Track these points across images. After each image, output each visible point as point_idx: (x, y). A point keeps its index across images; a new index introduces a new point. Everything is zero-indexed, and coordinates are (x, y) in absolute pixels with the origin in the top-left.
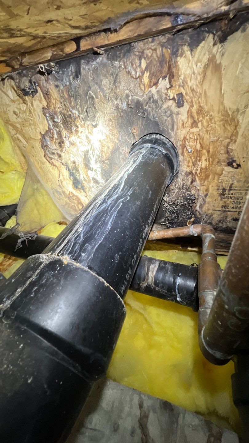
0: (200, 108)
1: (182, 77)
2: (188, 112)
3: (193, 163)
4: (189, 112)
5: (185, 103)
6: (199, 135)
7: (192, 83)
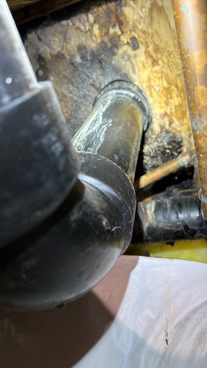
0: (156, 47)
1: (131, 23)
2: (145, 52)
3: (165, 102)
4: (147, 53)
5: (140, 45)
6: (162, 72)
7: (141, 26)
